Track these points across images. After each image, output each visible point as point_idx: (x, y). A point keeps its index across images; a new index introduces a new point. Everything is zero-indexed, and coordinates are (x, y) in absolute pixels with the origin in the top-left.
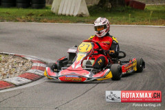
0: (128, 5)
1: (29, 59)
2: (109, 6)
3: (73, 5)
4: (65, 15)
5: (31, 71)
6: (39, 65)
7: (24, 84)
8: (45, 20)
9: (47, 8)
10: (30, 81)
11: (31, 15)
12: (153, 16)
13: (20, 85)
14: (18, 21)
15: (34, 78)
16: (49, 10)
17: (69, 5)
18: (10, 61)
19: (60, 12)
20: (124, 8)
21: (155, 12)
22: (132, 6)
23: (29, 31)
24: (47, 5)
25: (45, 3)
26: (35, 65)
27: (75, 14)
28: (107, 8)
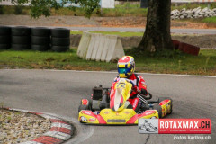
0: (176, 48)
1: (48, 118)
2: (153, 49)
3: (106, 48)
4: (95, 61)
5: (49, 133)
6: (60, 125)
8: (69, 66)
9: (72, 51)
11: (50, 60)
12: (209, 64)
14: (33, 68)
16: (74, 54)
17: (101, 48)
18: (22, 120)
19: (88, 57)
20: (172, 53)
21: (212, 58)
22: (182, 50)
23: (48, 81)
24: (72, 47)
25: (69, 45)
26: (54, 125)
27: (108, 59)
28: (150, 53)
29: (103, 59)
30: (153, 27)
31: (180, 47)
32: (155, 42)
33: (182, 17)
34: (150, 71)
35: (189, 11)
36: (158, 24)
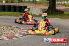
1: (22, 29)
2: (51, 12)
5: (23, 32)
7: (21, 37)
10: (22, 36)
13: (19, 37)
15: (24, 35)
17: (36, 11)
20: (56, 13)
22: (59, 12)
26: (24, 30)
27: (38, 14)
29: (36, 14)
30: (51, 5)
31: (58, 11)
32: (51, 10)
33: (58, 4)
34: (50, 17)
35: (60, 2)
36: (52, 4)
